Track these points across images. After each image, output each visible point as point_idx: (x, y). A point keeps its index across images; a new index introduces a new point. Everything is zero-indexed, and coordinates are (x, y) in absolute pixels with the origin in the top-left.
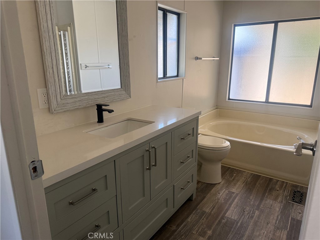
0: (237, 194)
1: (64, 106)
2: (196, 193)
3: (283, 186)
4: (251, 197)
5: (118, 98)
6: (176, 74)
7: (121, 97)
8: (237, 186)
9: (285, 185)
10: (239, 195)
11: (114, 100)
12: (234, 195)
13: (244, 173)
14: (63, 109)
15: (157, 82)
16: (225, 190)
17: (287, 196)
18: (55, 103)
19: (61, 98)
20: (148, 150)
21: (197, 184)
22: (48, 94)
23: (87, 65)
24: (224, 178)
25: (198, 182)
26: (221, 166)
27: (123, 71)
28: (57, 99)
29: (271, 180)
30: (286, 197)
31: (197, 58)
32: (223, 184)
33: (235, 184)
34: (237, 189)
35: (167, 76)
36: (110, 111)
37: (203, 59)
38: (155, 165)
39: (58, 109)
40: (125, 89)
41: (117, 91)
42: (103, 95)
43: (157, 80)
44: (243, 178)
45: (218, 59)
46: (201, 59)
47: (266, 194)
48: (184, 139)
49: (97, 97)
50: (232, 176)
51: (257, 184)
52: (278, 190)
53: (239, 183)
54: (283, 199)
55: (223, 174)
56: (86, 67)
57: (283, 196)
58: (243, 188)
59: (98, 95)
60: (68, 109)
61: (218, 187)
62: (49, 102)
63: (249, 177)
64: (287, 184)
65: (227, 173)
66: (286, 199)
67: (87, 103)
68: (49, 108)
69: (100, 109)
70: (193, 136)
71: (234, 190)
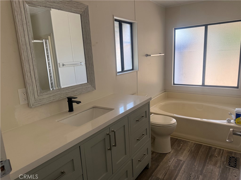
0: (184, 161)
1: (40, 101)
2: (151, 162)
3: (221, 152)
4: (195, 163)
5: (85, 90)
6: (131, 68)
7: (88, 90)
8: (184, 154)
9: (222, 152)
10: (186, 162)
11: (82, 93)
12: (182, 162)
13: (189, 143)
14: (40, 103)
15: (117, 75)
16: (174, 158)
17: (225, 162)
18: (33, 99)
19: (38, 95)
20: (108, 134)
21: (152, 154)
22: (27, 93)
23: (64, 64)
24: (173, 148)
25: (153, 153)
26: (170, 138)
27: (88, 69)
28: (34, 96)
29: (210, 148)
30: (223, 162)
31: (147, 55)
32: (173, 153)
33: (182, 153)
34: (184, 157)
35: (124, 70)
36: (78, 102)
37: (151, 55)
38: (115, 146)
39: (36, 104)
40: (90, 83)
41: (84, 86)
42: (73, 90)
43: (116, 74)
44: (188, 147)
45: (164, 54)
46: (150, 55)
47: (207, 161)
48: (139, 121)
49: (68, 91)
50: (180, 146)
51: (200, 152)
52: (216, 157)
53: (185, 152)
54: (221, 164)
55: (172, 145)
56: (63, 65)
57: (221, 161)
58: (188, 156)
59: (69, 90)
60: (44, 103)
61: (168, 156)
62: (28, 99)
63: (193, 146)
64: (223, 151)
65: (175, 144)
66: (224, 164)
67: (60, 97)
68: (28, 103)
69: (70, 101)
70: (146, 117)
71: (181, 158)
